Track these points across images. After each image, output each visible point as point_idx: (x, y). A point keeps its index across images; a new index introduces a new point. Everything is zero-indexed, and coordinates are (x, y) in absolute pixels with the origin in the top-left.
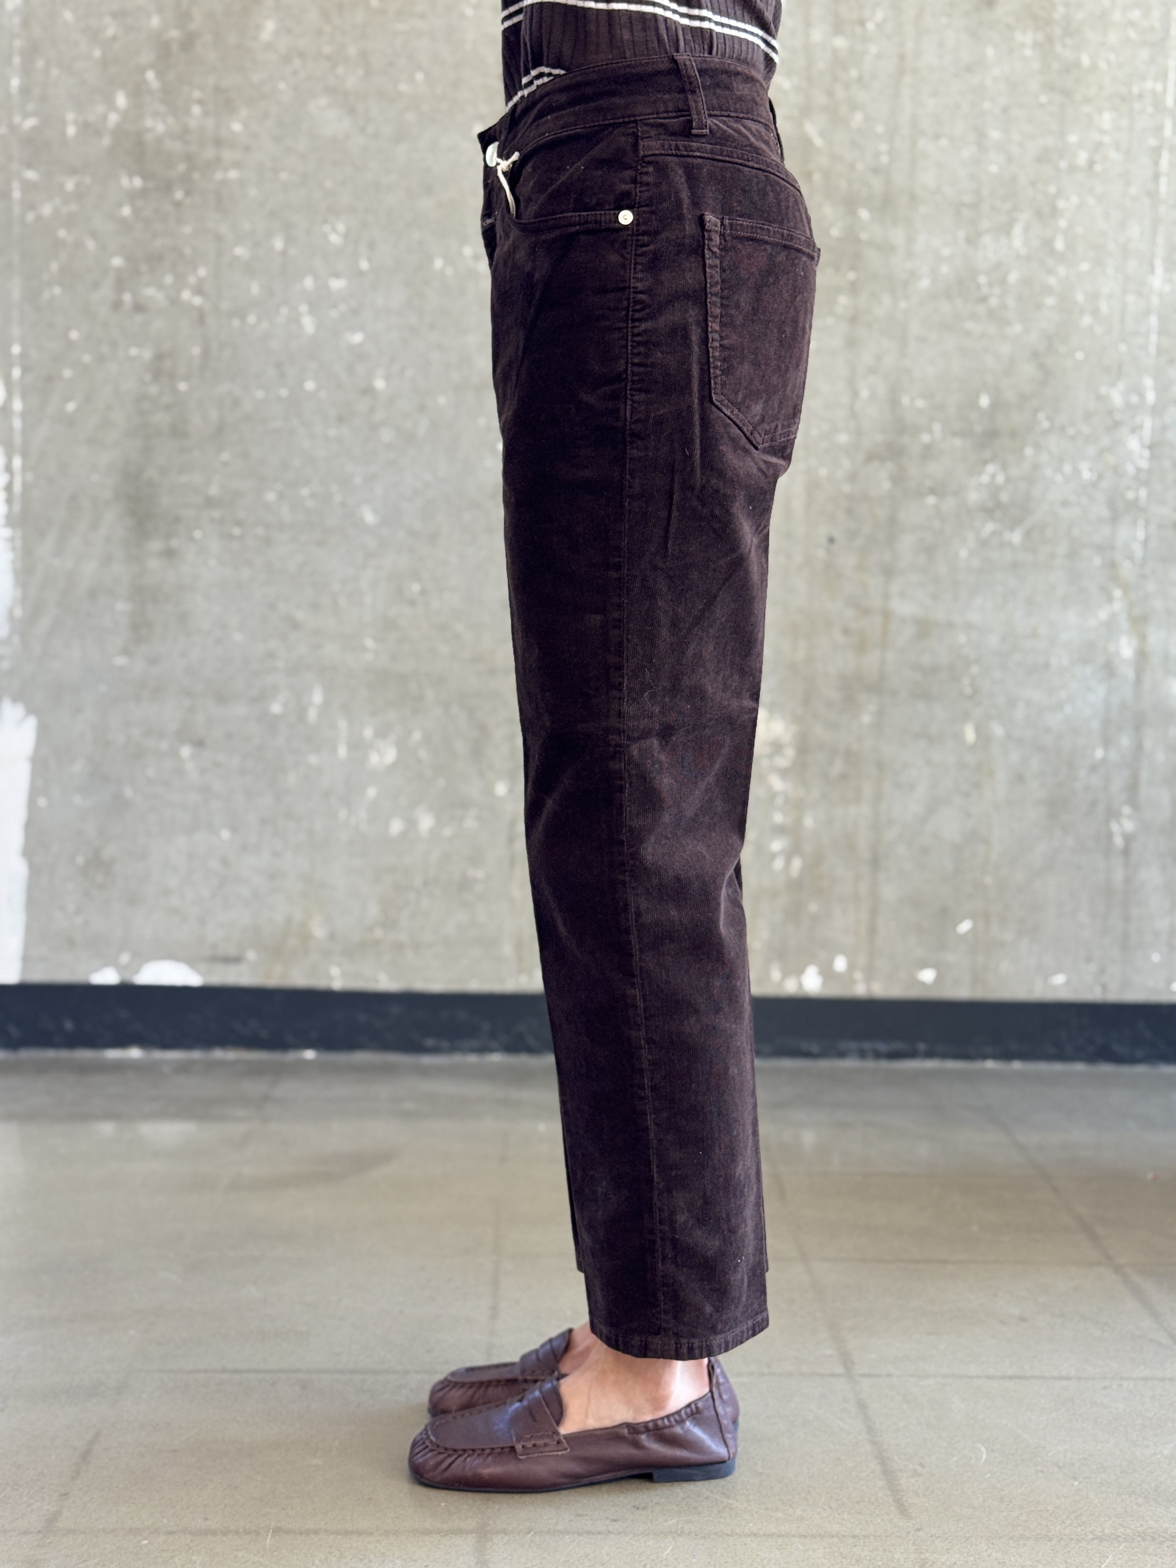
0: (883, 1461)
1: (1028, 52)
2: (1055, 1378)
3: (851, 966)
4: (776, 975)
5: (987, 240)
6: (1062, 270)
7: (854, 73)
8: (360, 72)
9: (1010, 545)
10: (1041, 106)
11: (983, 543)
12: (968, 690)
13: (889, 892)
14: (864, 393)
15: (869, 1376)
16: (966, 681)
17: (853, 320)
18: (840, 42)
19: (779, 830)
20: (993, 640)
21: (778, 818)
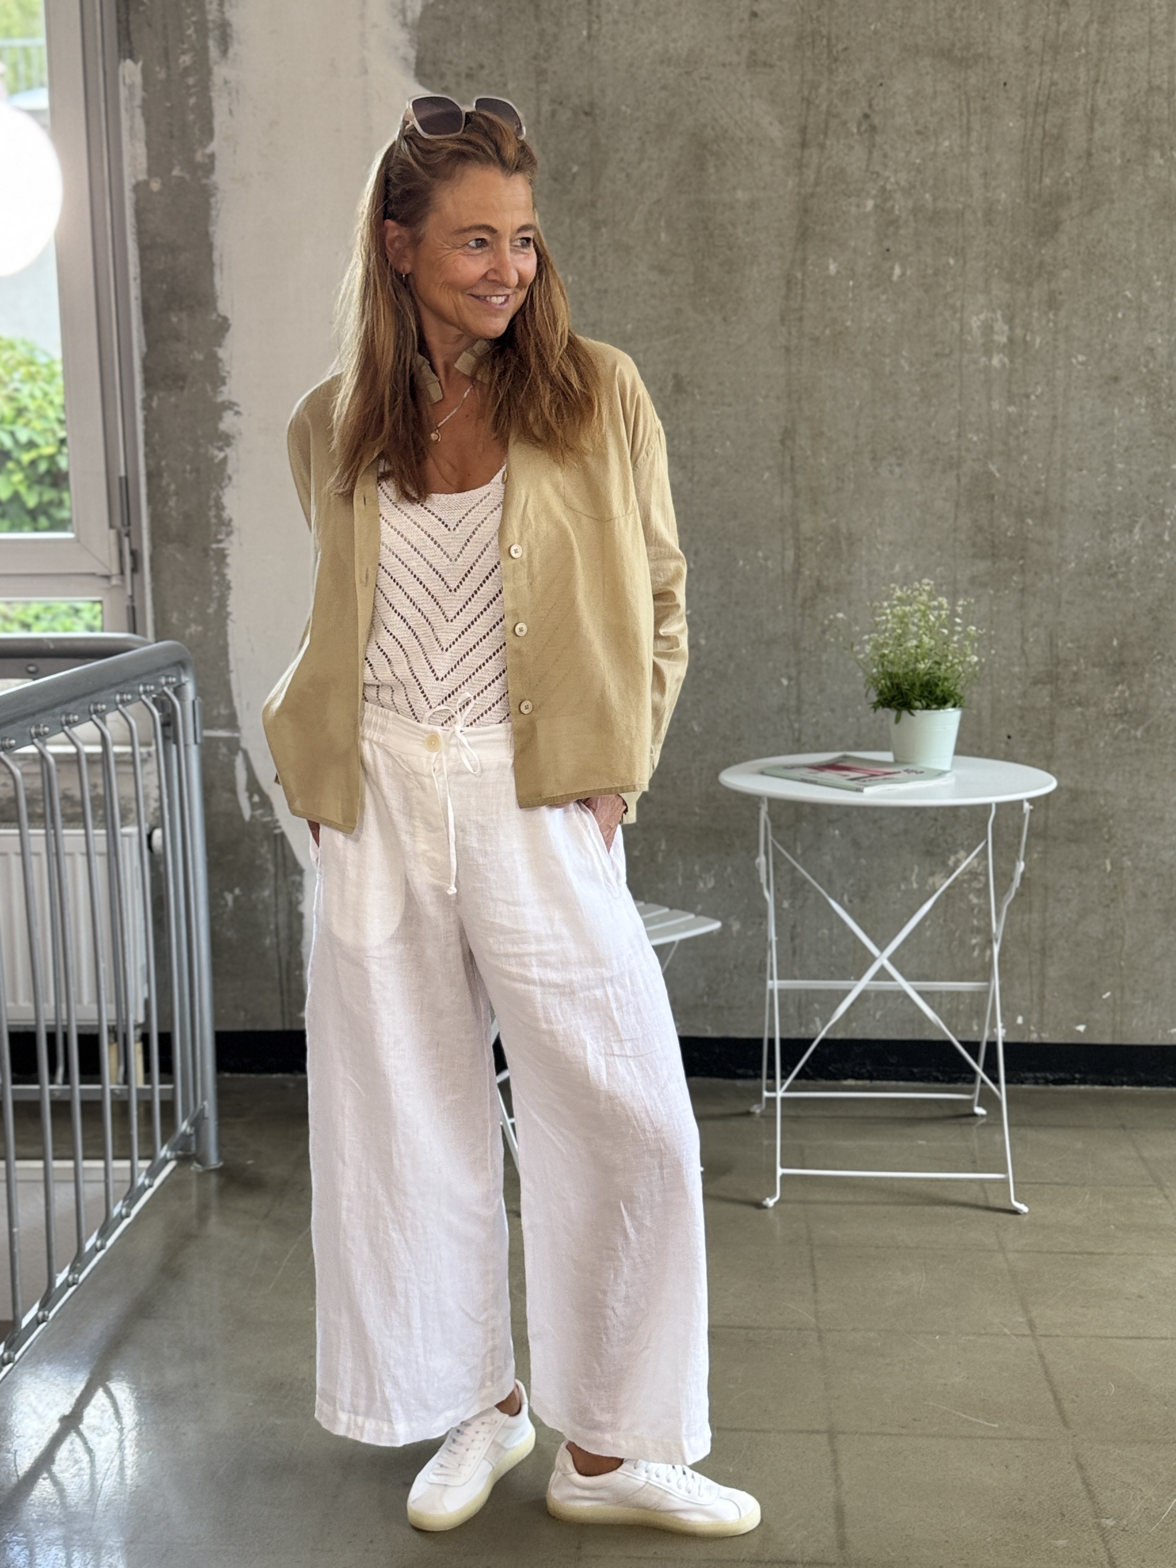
0: (1054, 1393)
1: (1143, 410)
2: (1158, 1338)
3: (1027, 1021)
4: (975, 1028)
5: (1115, 535)
6: (1168, 555)
7: (1022, 429)
8: (689, 442)
9: (1135, 738)
10: (1153, 445)
11: (1116, 738)
12: (1107, 837)
13: (1053, 972)
14: (1031, 640)
15: (1046, 1336)
16: (1105, 830)
17: (1022, 590)
18: (1012, 409)
19: (977, 931)
20: (1124, 802)
21: (975, 922)
